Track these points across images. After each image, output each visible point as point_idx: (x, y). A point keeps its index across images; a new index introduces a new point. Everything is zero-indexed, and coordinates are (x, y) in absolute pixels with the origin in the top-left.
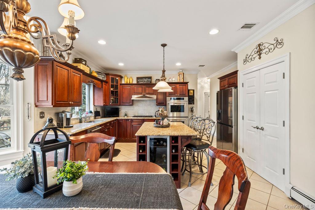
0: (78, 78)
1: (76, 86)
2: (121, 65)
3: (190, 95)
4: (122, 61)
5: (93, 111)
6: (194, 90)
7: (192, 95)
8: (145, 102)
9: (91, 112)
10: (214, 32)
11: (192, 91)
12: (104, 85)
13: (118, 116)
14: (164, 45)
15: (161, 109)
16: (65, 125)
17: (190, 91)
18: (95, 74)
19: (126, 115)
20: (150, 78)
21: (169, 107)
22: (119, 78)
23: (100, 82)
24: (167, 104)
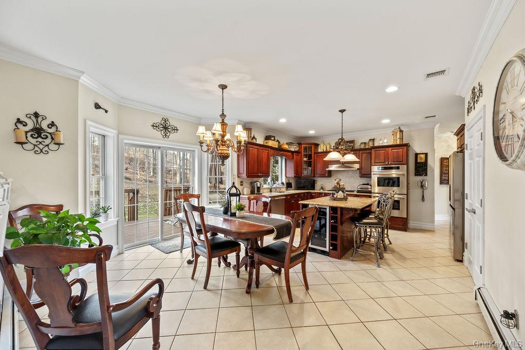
0: (266, 153)
1: (265, 160)
2: (312, 132)
3: (419, 161)
4: (312, 129)
5: (284, 183)
6: (426, 155)
7: (423, 161)
8: (346, 173)
9: (283, 183)
10: (392, 89)
11: (423, 156)
12: (295, 156)
13: (314, 189)
14: (342, 111)
16: (256, 192)
17: (419, 156)
18: (286, 147)
19: (322, 188)
20: (352, 142)
21: (375, 179)
22: (313, 146)
23: (290, 154)
24: (372, 176)
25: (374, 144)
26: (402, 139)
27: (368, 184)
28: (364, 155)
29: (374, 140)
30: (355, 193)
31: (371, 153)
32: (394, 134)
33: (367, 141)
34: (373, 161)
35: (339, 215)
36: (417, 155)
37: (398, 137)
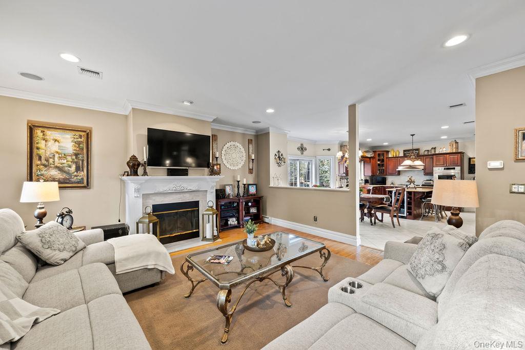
2: (386, 144)
3: (470, 163)
4: (386, 141)
5: (363, 179)
7: (473, 163)
10: (445, 127)
12: (371, 160)
13: (385, 184)
14: (413, 135)
15: (428, 177)
17: (472, 159)
18: (365, 154)
19: (392, 184)
20: (418, 150)
21: (436, 176)
22: (385, 153)
23: (368, 159)
24: (434, 174)
25: (435, 152)
26: (457, 148)
27: (431, 180)
28: (427, 160)
29: (435, 148)
30: (421, 186)
31: (433, 158)
32: (451, 145)
33: (430, 149)
34: (434, 164)
35: (413, 196)
36: (470, 159)
37: (454, 147)
